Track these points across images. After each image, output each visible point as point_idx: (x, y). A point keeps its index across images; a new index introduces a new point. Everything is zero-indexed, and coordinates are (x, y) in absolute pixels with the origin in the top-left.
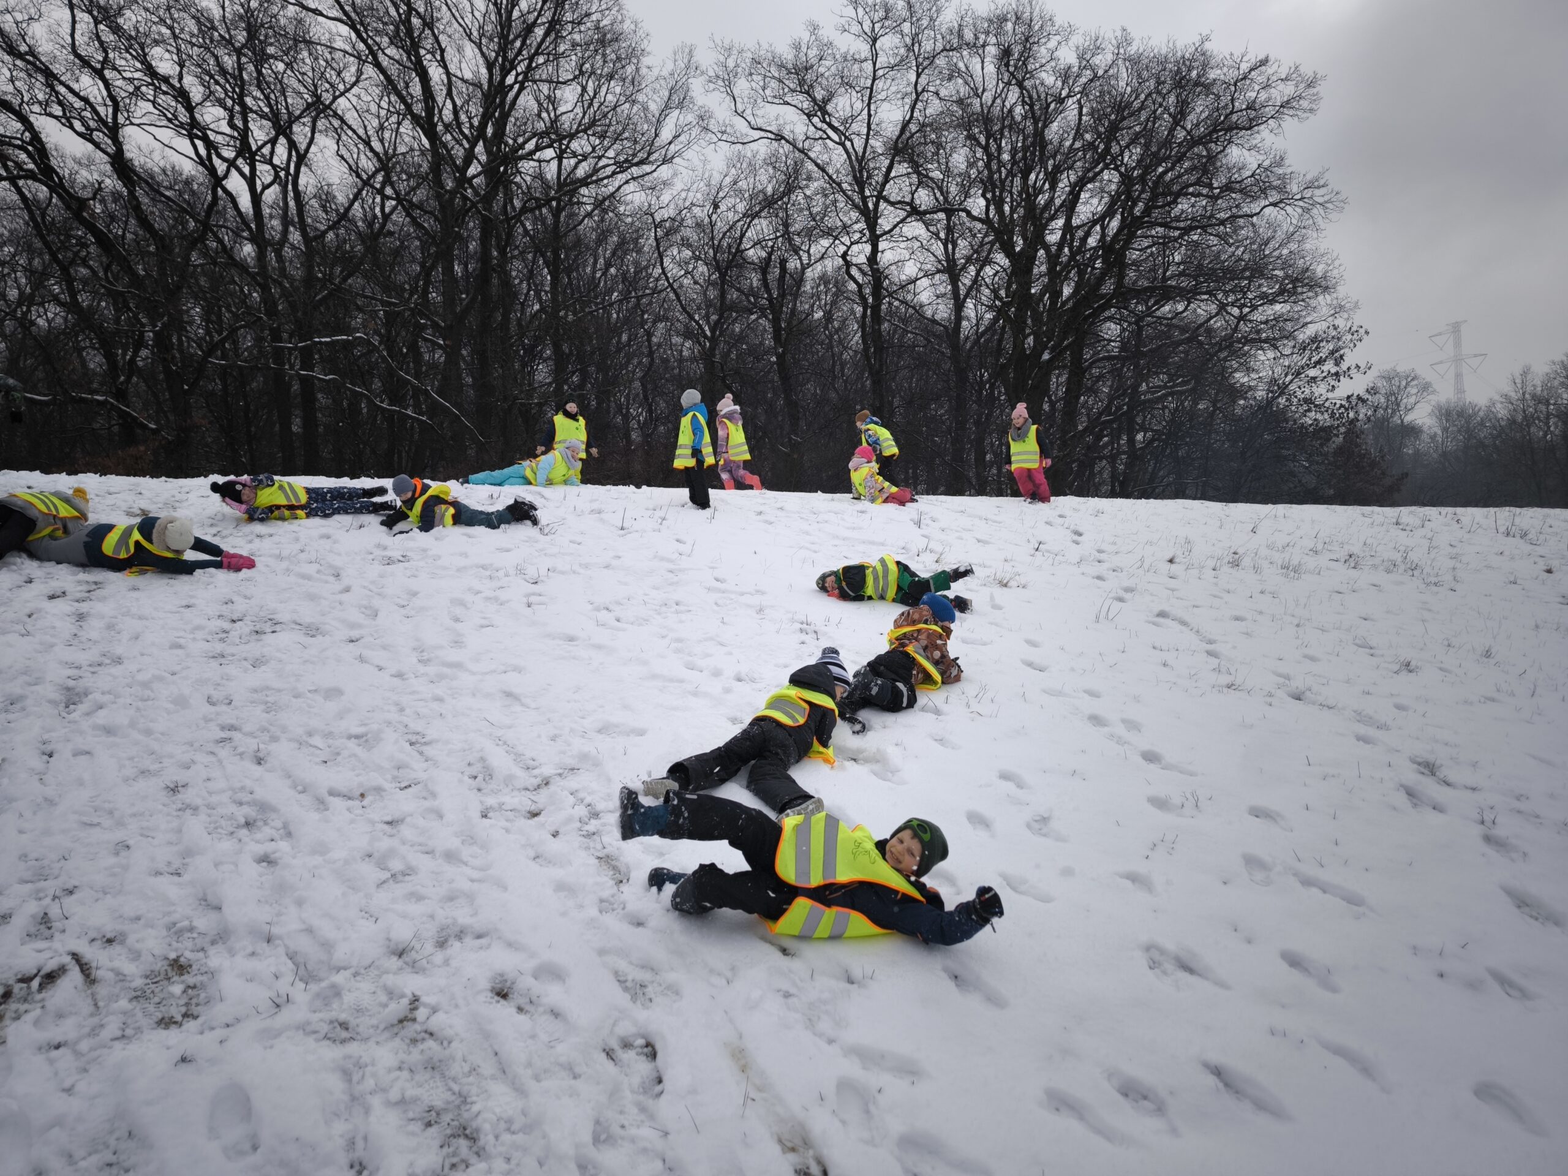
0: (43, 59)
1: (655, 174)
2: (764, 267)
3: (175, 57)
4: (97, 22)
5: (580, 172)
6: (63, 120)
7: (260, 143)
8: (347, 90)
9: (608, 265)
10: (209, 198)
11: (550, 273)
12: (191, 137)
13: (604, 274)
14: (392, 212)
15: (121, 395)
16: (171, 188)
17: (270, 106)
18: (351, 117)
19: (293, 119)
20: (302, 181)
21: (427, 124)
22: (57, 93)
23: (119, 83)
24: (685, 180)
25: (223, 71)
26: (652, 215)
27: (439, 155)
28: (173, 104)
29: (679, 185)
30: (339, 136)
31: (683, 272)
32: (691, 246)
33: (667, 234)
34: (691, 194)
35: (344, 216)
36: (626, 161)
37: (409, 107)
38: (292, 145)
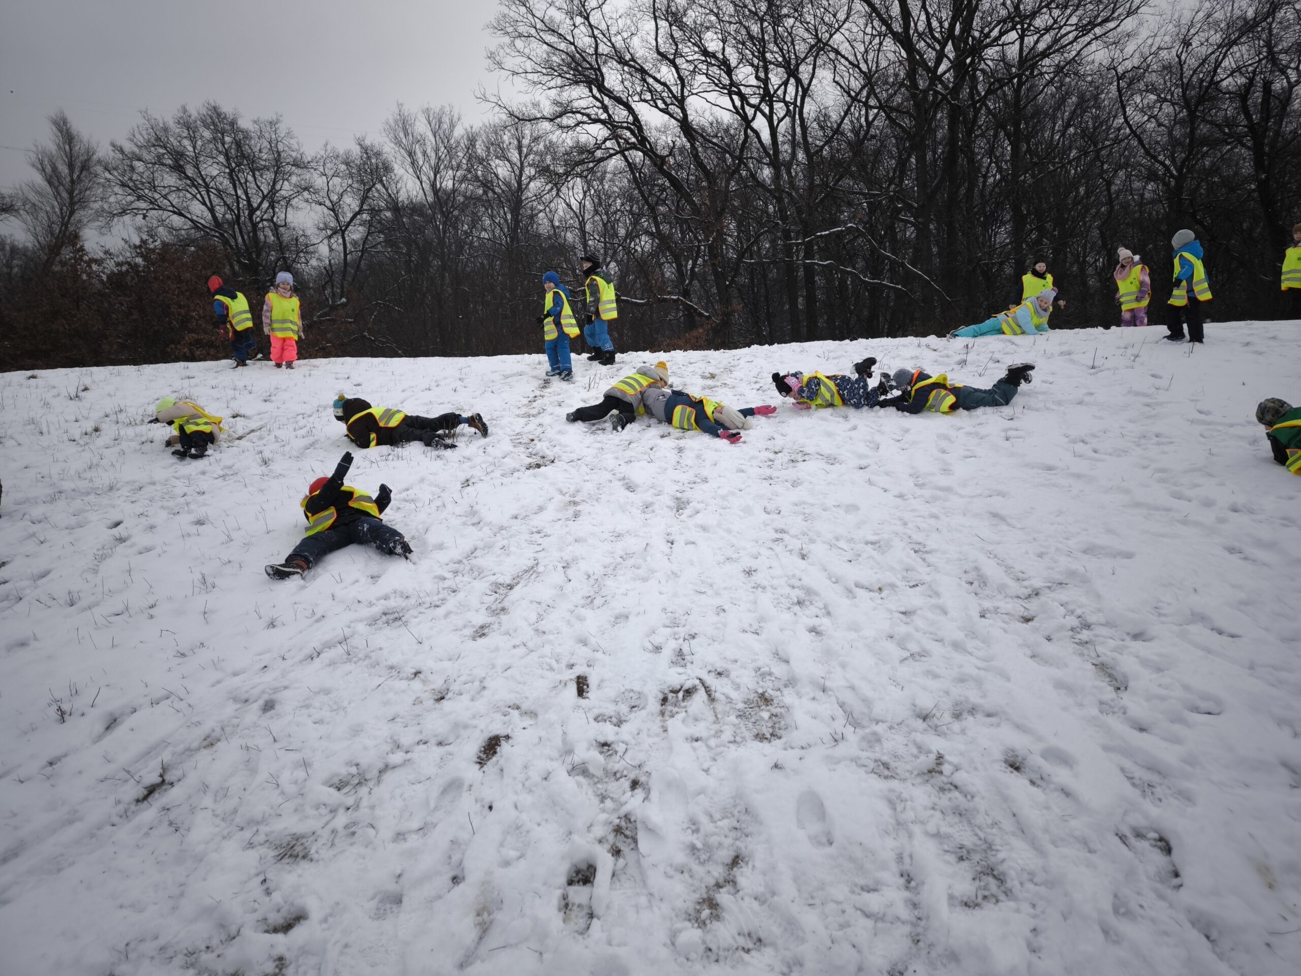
0: (639, 62)
1: (1119, 29)
2: (1243, 94)
3: (720, 36)
4: (671, 25)
5: (1041, 46)
6: (651, 103)
7: (776, 87)
8: (840, 27)
9: (1067, 126)
10: (742, 137)
11: (1011, 143)
12: (730, 94)
13: (1063, 135)
14: (874, 119)
15: (686, 293)
16: (716, 136)
17: (783, 56)
18: (845, 48)
19: (800, 61)
20: (806, 110)
21: (904, 40)
22: (648, 84)
23: (685, 66)
24: (1151, 27)
25: (751, 37)
26: (1115, 68)
27: (914, 61)
28: (718, 72)
29: (1144, 33)
30: (835, 67)
31: (1146, 118)
32: (1156, 89)
33: (1129, 85)
34: (1158, 39)
35: (838, 130)
36: (1089, 23)
37: (889, 27)
38: (799, 82)
